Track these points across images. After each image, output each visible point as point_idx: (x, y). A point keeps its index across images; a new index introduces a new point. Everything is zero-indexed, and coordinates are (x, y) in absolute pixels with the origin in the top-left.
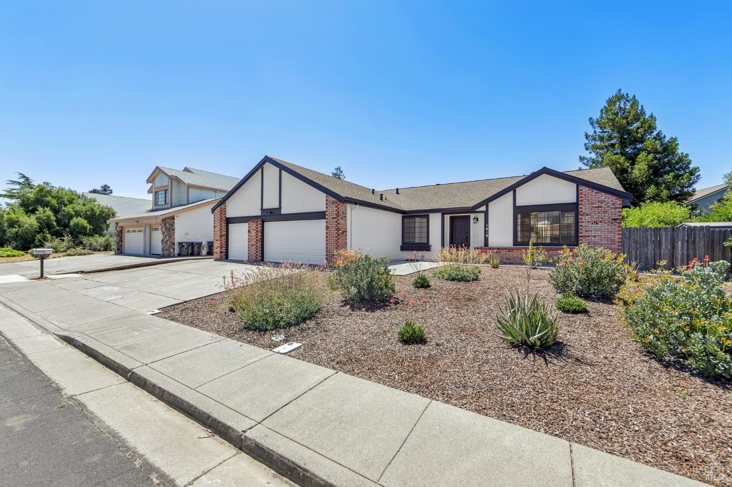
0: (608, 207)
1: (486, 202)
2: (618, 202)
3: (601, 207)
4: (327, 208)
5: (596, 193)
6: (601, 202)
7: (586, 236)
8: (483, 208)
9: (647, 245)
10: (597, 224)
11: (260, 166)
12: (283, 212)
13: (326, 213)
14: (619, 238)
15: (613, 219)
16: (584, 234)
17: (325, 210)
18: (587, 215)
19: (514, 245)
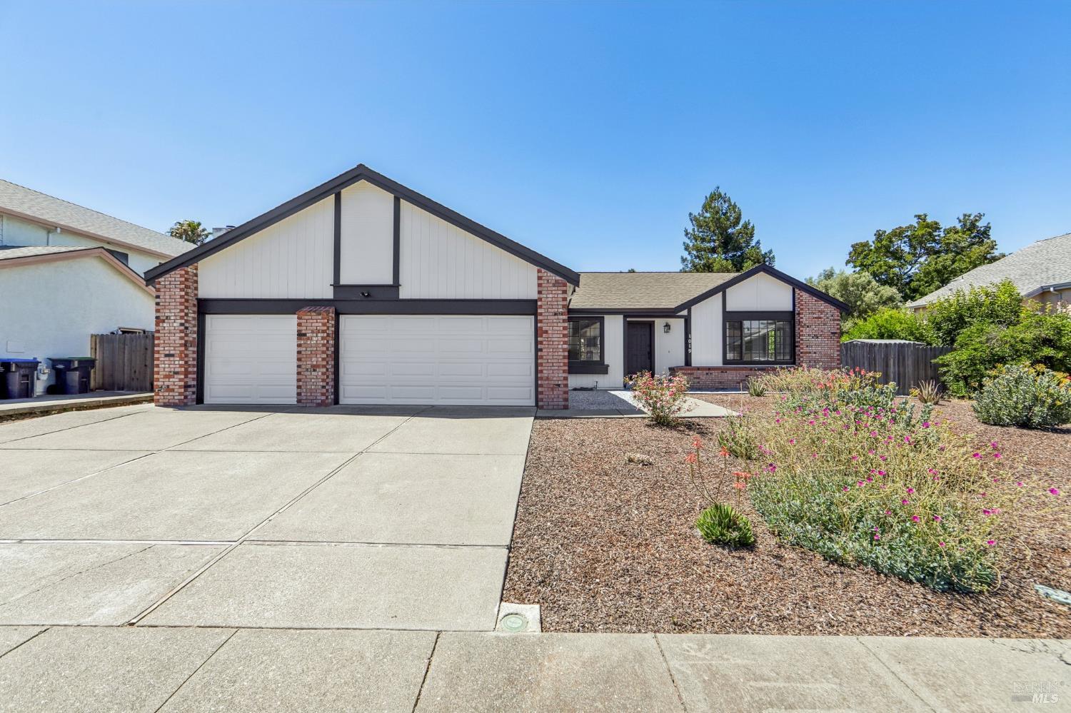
0: (827, 318)
1: (688, 305)
2: (836, 314)
3: (820, 318)
4: (540, 292)
5: (816, 301)
6: (821, 312)
7: (806, 353)
8: (685, 313)
9: (864, 363)
10: (817, 338)
11: (334, 188)
12: (404, 294)
13: (539, 303)
14: (838, 355)
15: (832, 333)
16: (806, 349)
17: (534, 296)
18: (808, 327)
19: (724, 364)
